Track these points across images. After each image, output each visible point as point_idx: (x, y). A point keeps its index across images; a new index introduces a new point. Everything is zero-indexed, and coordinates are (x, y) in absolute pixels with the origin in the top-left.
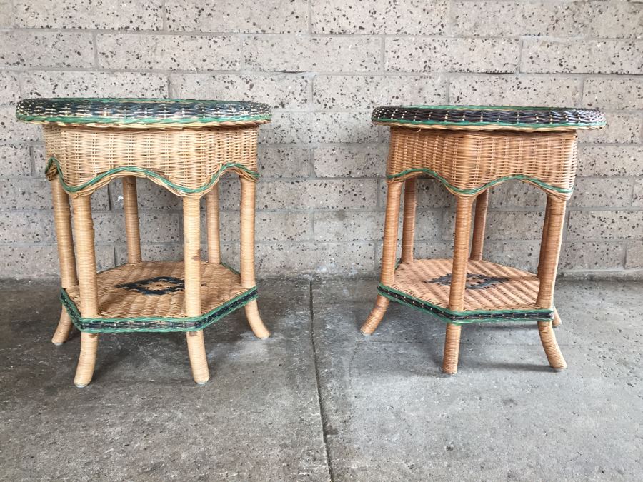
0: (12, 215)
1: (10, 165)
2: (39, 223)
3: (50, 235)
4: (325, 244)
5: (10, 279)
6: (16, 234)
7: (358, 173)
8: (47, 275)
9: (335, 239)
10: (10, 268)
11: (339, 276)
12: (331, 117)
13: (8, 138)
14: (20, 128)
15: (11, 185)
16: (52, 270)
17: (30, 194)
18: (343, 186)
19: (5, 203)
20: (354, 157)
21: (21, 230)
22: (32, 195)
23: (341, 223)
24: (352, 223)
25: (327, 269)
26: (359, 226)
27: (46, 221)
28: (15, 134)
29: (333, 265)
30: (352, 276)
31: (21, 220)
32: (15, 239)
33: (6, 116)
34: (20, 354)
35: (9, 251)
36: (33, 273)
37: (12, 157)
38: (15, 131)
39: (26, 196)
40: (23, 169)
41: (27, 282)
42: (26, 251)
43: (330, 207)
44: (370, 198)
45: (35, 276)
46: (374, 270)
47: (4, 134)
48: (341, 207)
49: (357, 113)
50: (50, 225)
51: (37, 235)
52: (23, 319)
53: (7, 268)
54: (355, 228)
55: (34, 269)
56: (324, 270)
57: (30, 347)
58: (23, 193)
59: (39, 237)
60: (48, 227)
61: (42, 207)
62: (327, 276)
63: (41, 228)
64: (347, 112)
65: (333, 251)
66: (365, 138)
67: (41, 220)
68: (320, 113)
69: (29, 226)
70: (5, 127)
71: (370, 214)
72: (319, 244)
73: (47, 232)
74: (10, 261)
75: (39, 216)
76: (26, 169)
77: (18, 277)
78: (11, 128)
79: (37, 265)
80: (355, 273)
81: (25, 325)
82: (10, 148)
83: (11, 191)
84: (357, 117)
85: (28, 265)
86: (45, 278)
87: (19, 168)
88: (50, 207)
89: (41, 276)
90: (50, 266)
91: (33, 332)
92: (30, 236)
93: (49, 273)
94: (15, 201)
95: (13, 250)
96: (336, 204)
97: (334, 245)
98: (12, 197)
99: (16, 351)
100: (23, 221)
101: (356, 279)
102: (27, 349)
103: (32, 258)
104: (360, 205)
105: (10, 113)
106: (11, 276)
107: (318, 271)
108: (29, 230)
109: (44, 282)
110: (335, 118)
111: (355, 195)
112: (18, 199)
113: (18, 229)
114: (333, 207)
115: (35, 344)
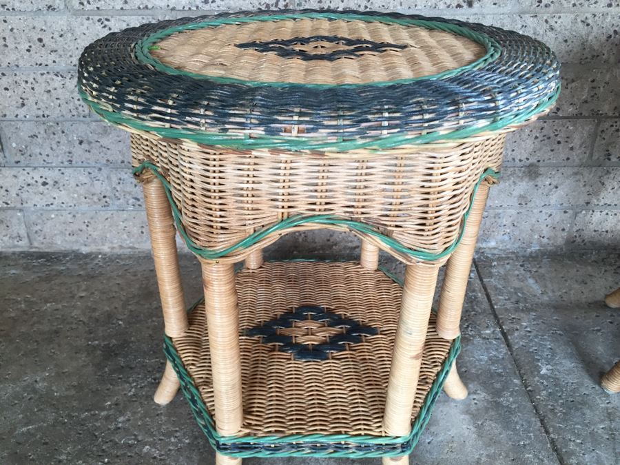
0: (68, 171)
1: (58, 101)
2: (106, 181)
3: (122, 197)
4: (500, 211)
5: (73, 251)
6: (76, 195)
7: (571, 110)
8: (121, 247)
9: (517, 204)
10: (73, 238)
11: (513, 253)
12: (547, 22)
13: (50, 62)
14: (66, 46)
15: (63, 132)
16: (128, 242)
17: (90, 143)
18: (542, 129)
19: (57, 156)
20: (569, 86)
21: (82, 190)
22: (93, 145)
23: (531, 183)
24: (547, 183)
25: (497, 243)
26: (557, 187)
27: (114, 179)
28: (61, 56)
29: (506, 238)
30: (532, 252)
31: (81, 178)
32: (75, 202)
33: (44, 28)
34: (112, 427)
35: (69, 218)
36: (103, 245)
37: (60, 91)
38: (60, 52)
39: (85, 146)
40: (77, 108)
41: (96, 257)
42: (92, 218)
43: (517, 160)
44: (581, 146)
45: (106, 249)
46: (564, 244)
47: (45, 57)
48: (533, 160)
49: (589, 16)
50: (121, 185)
51: (105, 197)
52: (104, 338)
53: (68, 238)
54: (551, 190)
55: (104, 240)
56: (493, 244)
57: (125, 408)
58: (81, 143)
59: (107, 199)
60: (118, 188)
61: (108, 160)
62: (496, 252)
63: (108, 188)
64: (572, 13)
65: (510, 219)
66: (593, 56)
67: (108, 178)
68: (528, 15)
69: (92, 185)
70: (44, 46)
71: (576, 170)
72: (491, 211)
73: (117, 194)
74: (71, 229)
75: (105, 171)
76: (80, 108)
77: (85, 250)
78: (54, 46)
79: (108, 236)
80: (535, 248)
81: (109, 353)
82: (55, 77)
83: (64, 140)
84: (590, 21)
85: (95, 234)
86: (118, 251)
87: (71, 106)
88: (119, 161)
89: (113, 248)
90: (125, 236)
91: (121, 369)
92: (95, 198)
93: (124, 245)
94: (70, 153)
95: (74, 216)
96: (526, 155)
97: (513, 212)
98: (65, 148)
99: (107, 418)
100: (84, 179)
101: (537, 257)
102: (122, 414)
103: (100, 226)
104: (563, 156)
105: (49, 24)
106: (75, 248)
107: (484, 245)
108: (93, 190)
109: (119, 257)
110: (553, 24)
111: (559, 142)
112: (73, 150)
113: (77, 188)
114: (520, 160)
115: (130, 400)
